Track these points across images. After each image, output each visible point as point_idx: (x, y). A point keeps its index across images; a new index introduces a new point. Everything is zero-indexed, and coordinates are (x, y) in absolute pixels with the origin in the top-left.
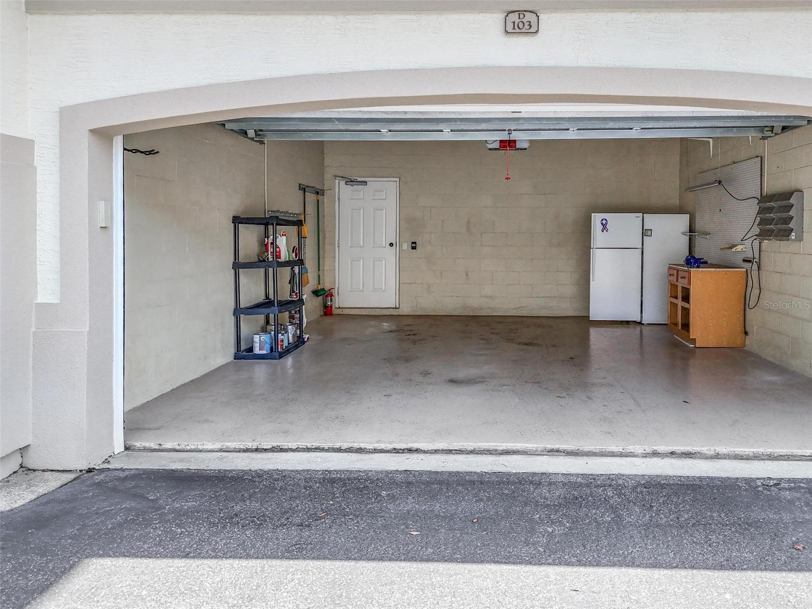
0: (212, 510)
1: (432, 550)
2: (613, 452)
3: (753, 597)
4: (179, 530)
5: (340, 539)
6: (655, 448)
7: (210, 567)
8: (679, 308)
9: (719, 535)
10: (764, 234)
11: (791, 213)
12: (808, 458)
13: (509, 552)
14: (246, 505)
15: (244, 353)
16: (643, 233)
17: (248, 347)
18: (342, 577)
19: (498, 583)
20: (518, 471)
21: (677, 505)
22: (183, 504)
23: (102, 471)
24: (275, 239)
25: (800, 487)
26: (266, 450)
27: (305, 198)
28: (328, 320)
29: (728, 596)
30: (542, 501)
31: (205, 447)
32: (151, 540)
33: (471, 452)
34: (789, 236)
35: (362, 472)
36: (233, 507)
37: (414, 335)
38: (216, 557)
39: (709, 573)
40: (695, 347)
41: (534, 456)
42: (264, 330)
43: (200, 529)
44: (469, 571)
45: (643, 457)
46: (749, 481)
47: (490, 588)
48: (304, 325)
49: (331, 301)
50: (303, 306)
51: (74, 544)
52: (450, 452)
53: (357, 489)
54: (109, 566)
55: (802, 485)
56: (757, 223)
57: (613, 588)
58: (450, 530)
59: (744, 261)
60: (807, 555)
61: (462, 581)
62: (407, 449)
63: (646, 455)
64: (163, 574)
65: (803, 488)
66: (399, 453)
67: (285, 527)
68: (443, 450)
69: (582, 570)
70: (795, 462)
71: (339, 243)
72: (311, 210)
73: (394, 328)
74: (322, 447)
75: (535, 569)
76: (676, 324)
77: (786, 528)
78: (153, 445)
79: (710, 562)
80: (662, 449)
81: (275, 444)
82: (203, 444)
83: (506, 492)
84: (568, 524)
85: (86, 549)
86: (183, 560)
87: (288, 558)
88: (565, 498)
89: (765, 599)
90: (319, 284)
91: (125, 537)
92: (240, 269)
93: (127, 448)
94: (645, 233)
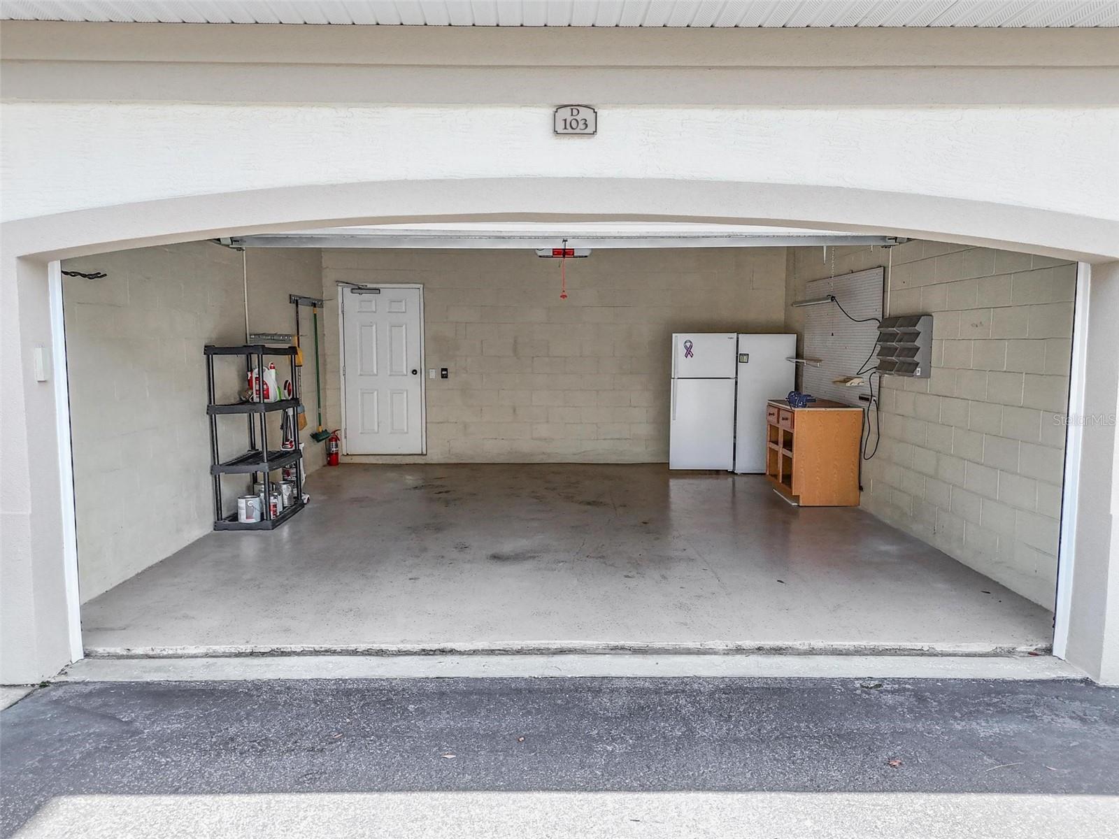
0: (202, 733)
1: (470, 777)
2: (689, 649)
3: (836, 823)
4: (163, 760)
5: (360, 766)
6: (739, 643)
7: (205, 804)
8: (780, 456)
9: (805, 750)
10: (885, 367)
11: (917, 343)
12: (918, 652)
13: (561, 777)
14: (243, 726)
15: (227, 521)
16: (737, 357)
17: (232, 512)
18: (364, 813)
19: (547, 814)
20: (574, 675)
21: (759, 713)
22: (165, 726)
23: (60, 685)
24: (261, 372)
25: (905, 690)
26: (263, 654)
27: (297, 312)
28: (334, 471)
29: (808, 823)
30: (602, 712)
31: (186, 652)
32: (131, 773)
33: (518, 652)
34: (913, 372)
35: (384, 680)
36: (227, 729)
37: (446, 492)
38: (211, 792)
39: (789, 796)
40: (798, 506)
41: (593, 655)
42: (251, 491)
43: (188, 759)
44: (514, 801)
45: (724, 654)
46: (844, 682)
47: (538, 821)
48: (303, 482)
49: (337, 446)
50: (301, 459)
51: (37, 779)
52: (492, 652)
53: (379, 702)
54: (83, 805)
55: (907, 686)
56: (877, 351)
57: (678, 816)
58: (492, 752)
59: (861, 398)
60: (903, 773)
61: (506, 813)
62: (439, 650)
63: (728, 652)
64: (150, 813)
65: (908, 690)
66: (429, 655)
67: (293, 753)
68: (483, 650)
69: (645, 796)
70: (903, 657)
71: (344, 371)
72: (306, 328)
73: (420, 483)
74: (333, 649)
75: (591, 796)
76: (775, 476)
77: (883, 740)
78: (119, 650)
79: (791, 784)
80: (748, 643)
81: (274, 647)
82: (184, 648)
83: (559, 702)
84: (631, 741)
85: (53, 785)
86: (172, 797)
87: (298, 792)
88: (629, 708)
89: (850, 826)
90: (320, 425)
91: (99, 770)
92: (217, 415)
93: (87, 655)
94: (740, 358)
